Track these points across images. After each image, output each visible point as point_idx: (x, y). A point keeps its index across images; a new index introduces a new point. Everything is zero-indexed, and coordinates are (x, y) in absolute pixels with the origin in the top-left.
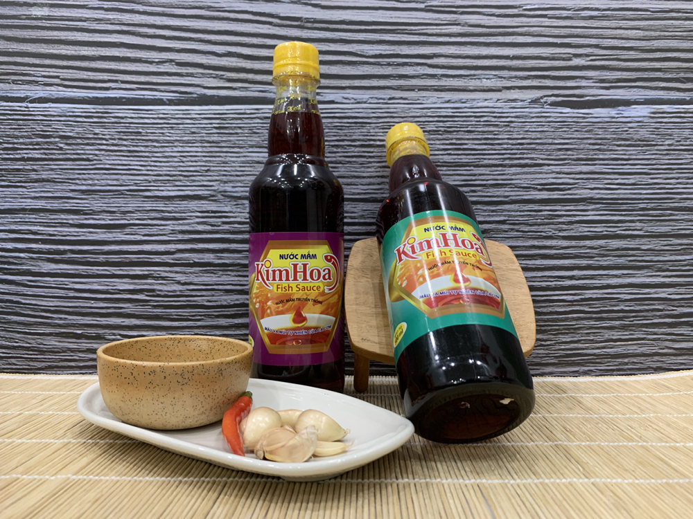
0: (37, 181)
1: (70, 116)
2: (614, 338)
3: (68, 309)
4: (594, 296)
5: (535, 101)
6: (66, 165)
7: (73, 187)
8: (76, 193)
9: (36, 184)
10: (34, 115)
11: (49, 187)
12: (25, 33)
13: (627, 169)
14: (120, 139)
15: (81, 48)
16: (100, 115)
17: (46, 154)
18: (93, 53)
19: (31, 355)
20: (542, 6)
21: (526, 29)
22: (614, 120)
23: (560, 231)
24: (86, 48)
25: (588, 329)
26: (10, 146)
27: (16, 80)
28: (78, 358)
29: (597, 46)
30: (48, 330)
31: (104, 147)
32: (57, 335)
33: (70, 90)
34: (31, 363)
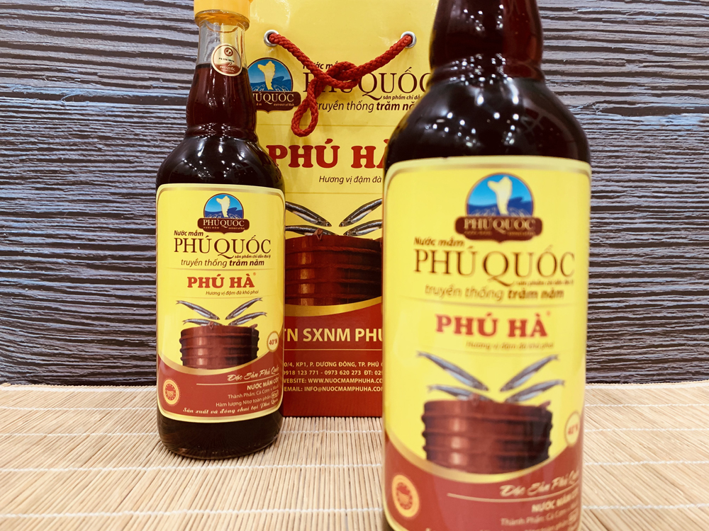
0: (74, 183)
1: (109, 116)
2: (656, 343)
3: (109, 316)
4: (638, 303)
5: (587, 107)
6: (105, 167)
7: (113, 190)
8: (117, 197)
9: (73, 187)
10: (70, 114)
11: (87, 189)
12: (60, 26)
13: (674, 177)
14: (162, 140)
15: (120, 43)
16: (141, 114)
17: (84, 156)
18: (133, 49)
19: (73, 362)
20: (597, 10)
21: (580, 32)
22: (664, 128)
23: (607, 238)
24: (125, 44)
25: (631, 335)
26: (46, 146)
27: (50, 77)
28: (121, 365)
29: (650, 52)
30: (90, 337)
31: (145, 149)
32: (99, 342)
33: (109, 88)
34: (73, 371)
